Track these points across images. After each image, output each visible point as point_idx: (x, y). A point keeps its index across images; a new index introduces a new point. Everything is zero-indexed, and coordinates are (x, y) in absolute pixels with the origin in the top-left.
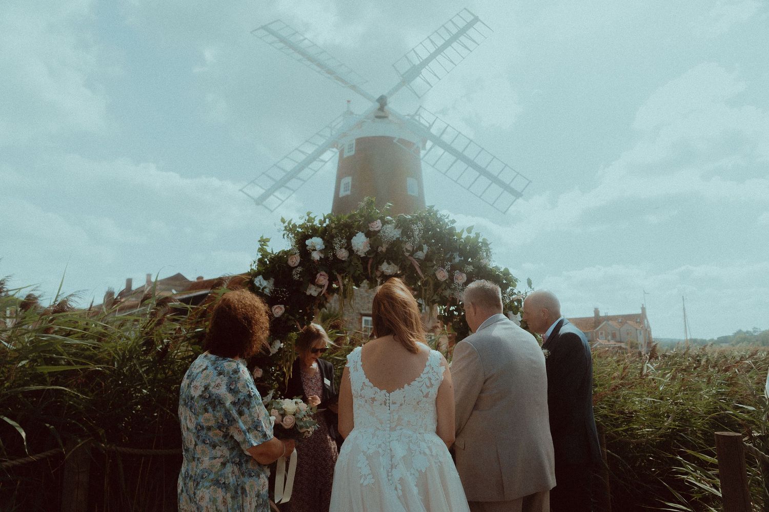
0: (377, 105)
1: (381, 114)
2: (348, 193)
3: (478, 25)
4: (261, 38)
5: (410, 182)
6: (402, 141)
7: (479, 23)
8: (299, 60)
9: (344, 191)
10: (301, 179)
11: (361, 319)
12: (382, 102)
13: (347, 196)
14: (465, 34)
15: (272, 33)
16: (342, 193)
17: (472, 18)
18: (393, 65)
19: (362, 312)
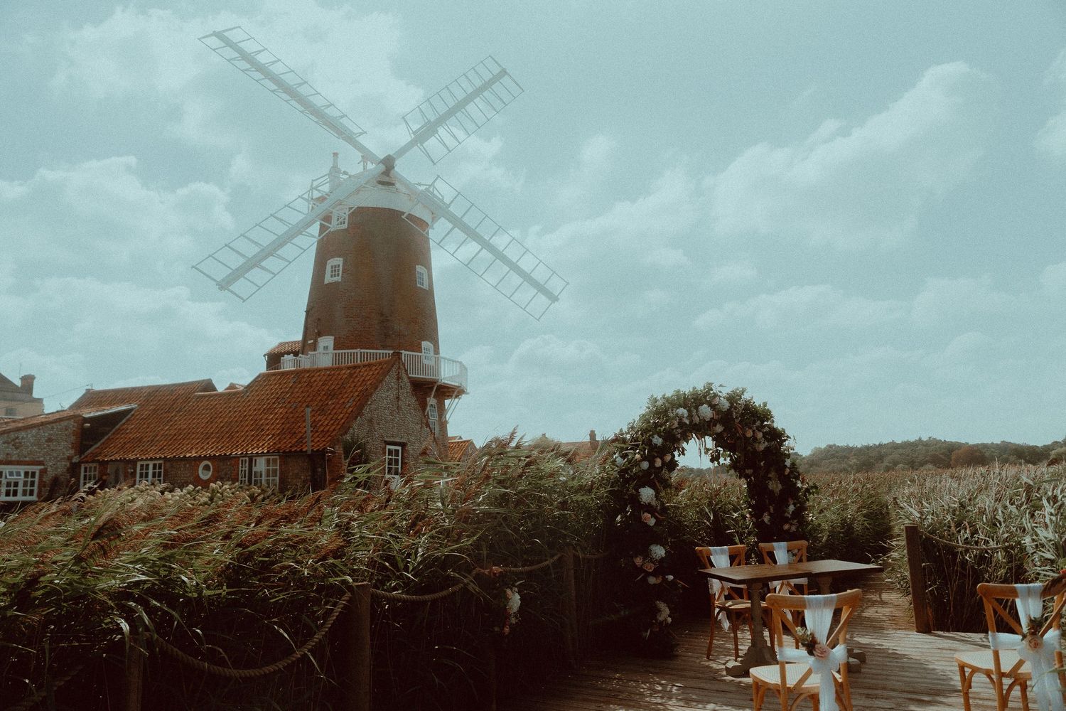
0: (382, 168)
1: (386, 179)
2: (338, 279)
3: (506, 80)
4: (214, 50)
5: (420, 269)
6: (411, 217)
7: (506, 76)
8: (273, 91)
9: (332, 276)
10: (283, 259)
11: (385, 448)
12: (388, 163)
13: (336, 283)
14: (490, 89)
15: (230, 44)
16: (328, 279)
17: (499, 69)
18: (403, 118)
19: (386, 439)
